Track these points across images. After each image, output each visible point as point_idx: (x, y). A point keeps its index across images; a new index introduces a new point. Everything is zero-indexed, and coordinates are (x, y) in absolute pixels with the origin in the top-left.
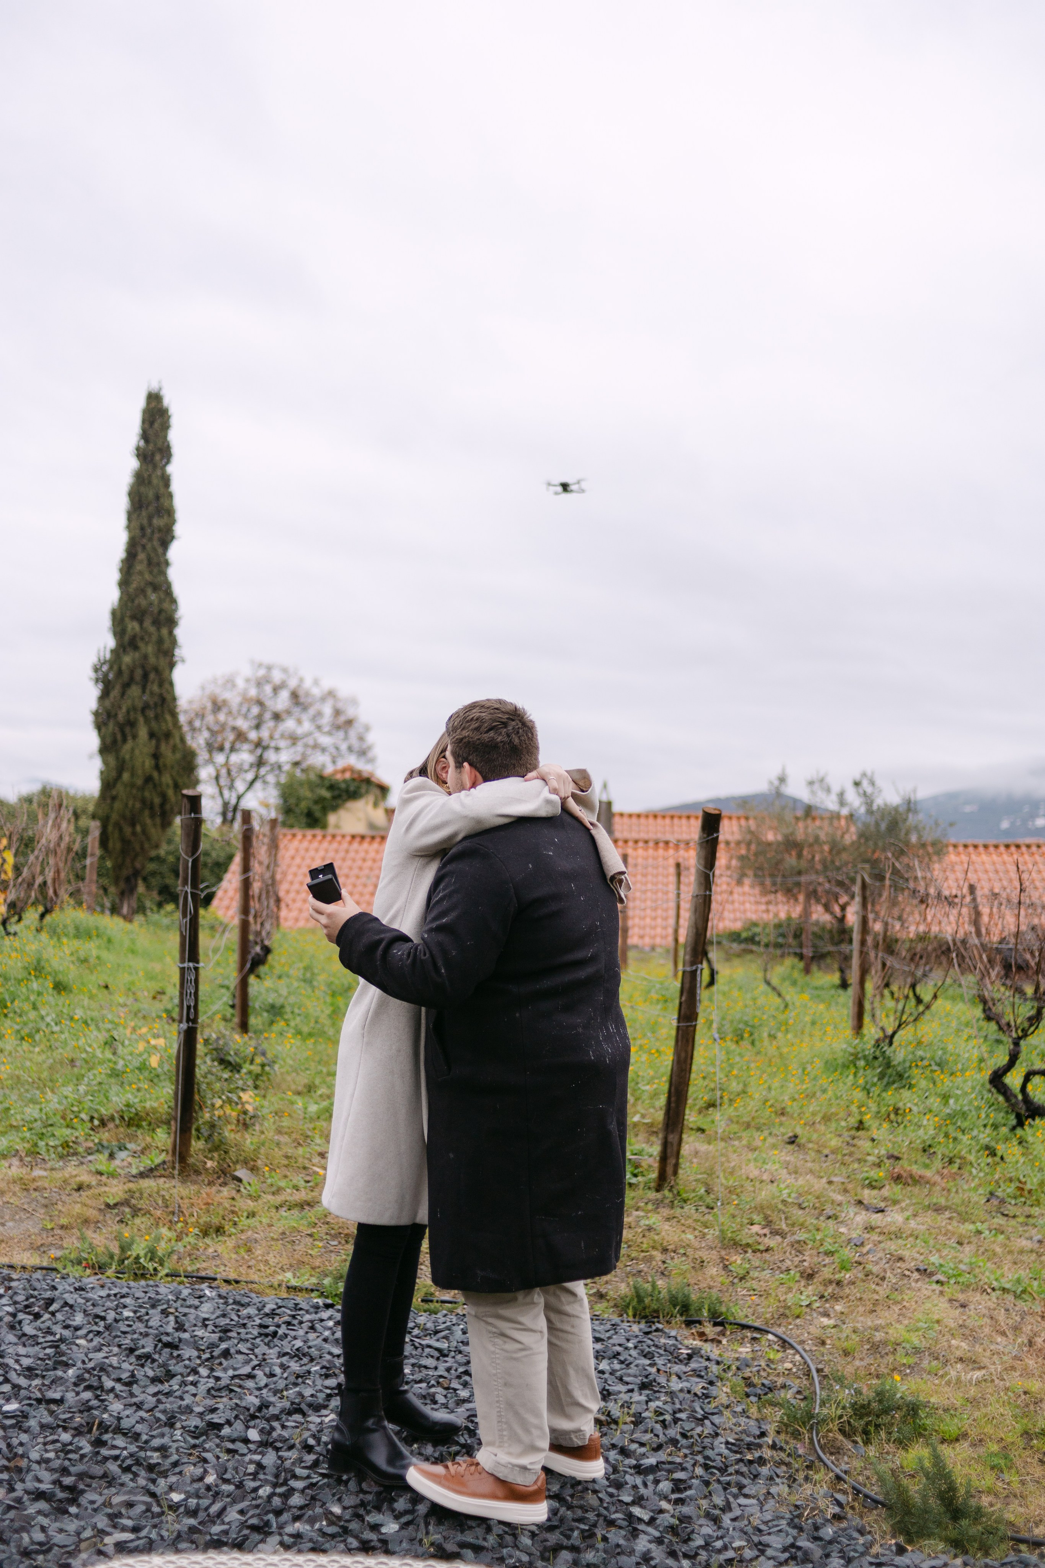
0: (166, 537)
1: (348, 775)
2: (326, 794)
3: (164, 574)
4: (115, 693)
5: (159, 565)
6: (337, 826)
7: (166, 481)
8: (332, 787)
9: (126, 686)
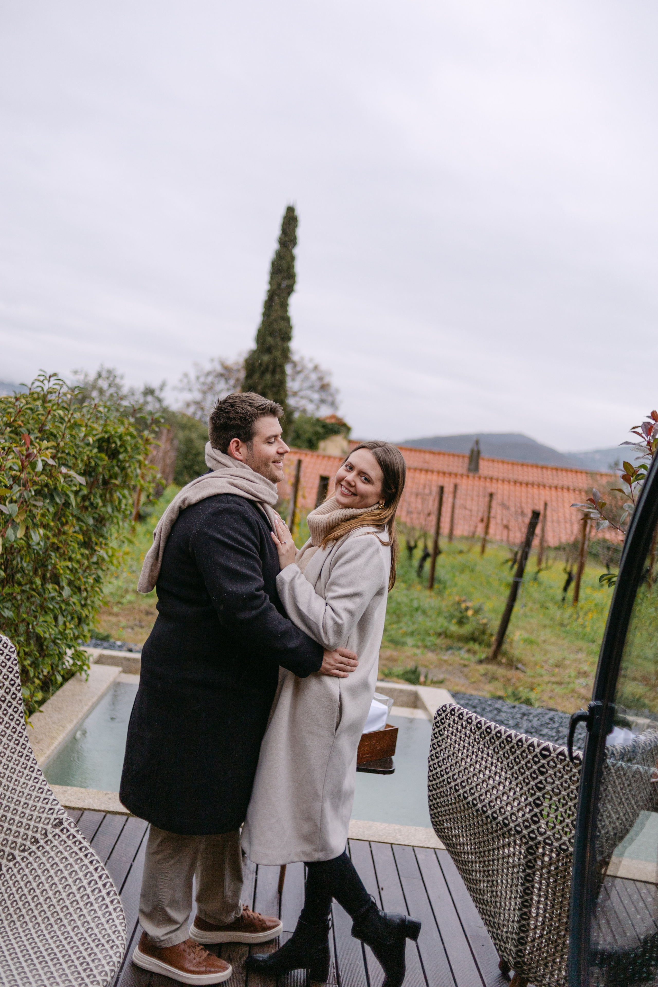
0: (290, 290)
1: (333, 421)
2: (320, 430)
3: (286, 311)
4: (256, 376)
5: (284, 306)
6: (324, 450)
7: (293, 258)
8: (324, 426)
9: (263, 373)
